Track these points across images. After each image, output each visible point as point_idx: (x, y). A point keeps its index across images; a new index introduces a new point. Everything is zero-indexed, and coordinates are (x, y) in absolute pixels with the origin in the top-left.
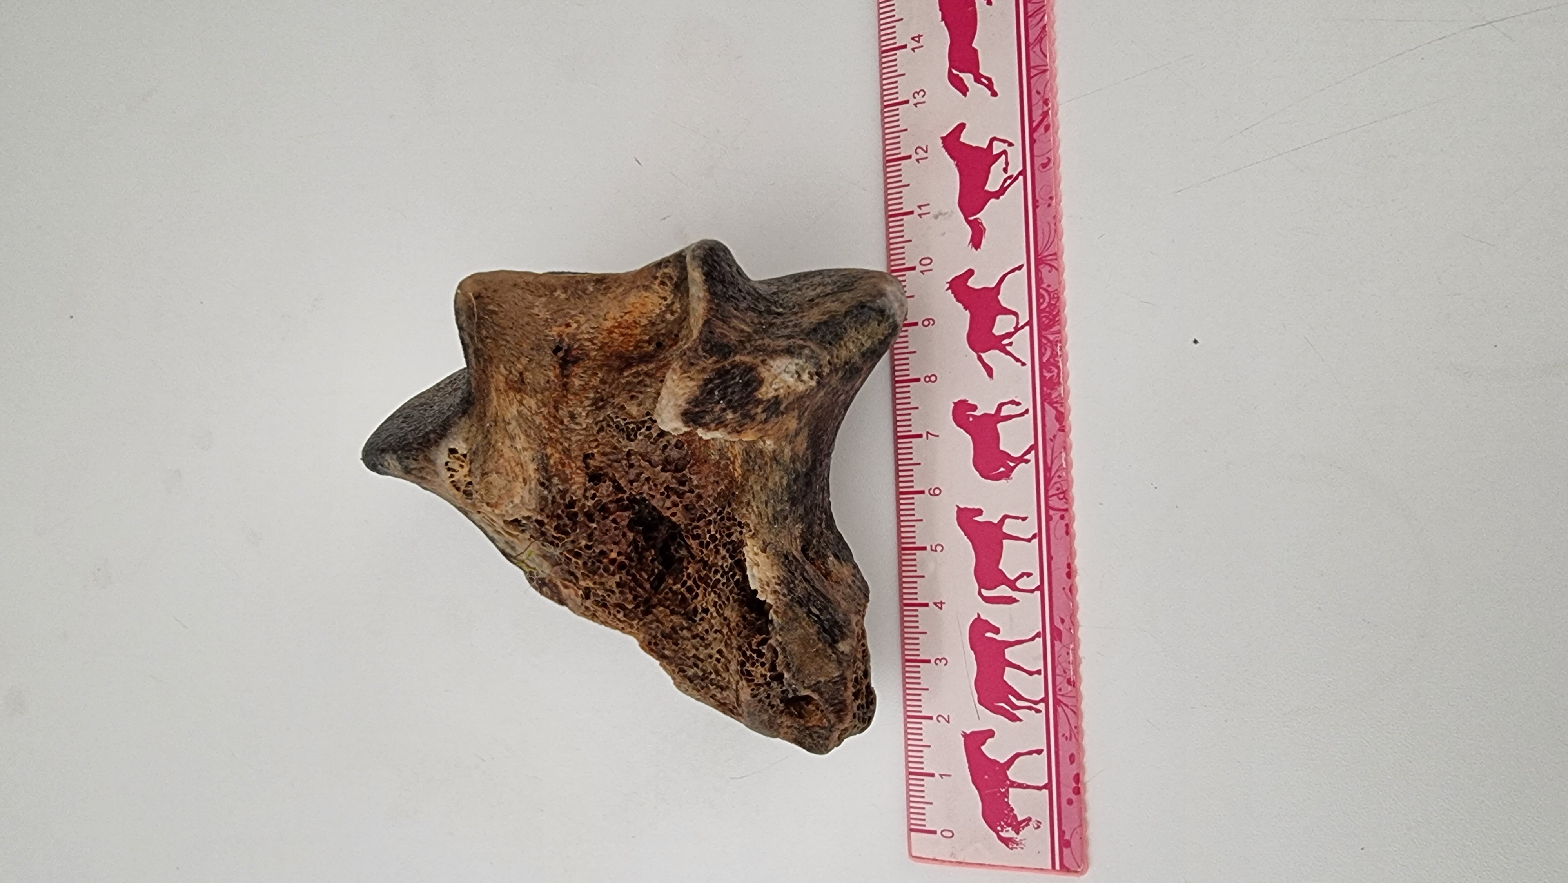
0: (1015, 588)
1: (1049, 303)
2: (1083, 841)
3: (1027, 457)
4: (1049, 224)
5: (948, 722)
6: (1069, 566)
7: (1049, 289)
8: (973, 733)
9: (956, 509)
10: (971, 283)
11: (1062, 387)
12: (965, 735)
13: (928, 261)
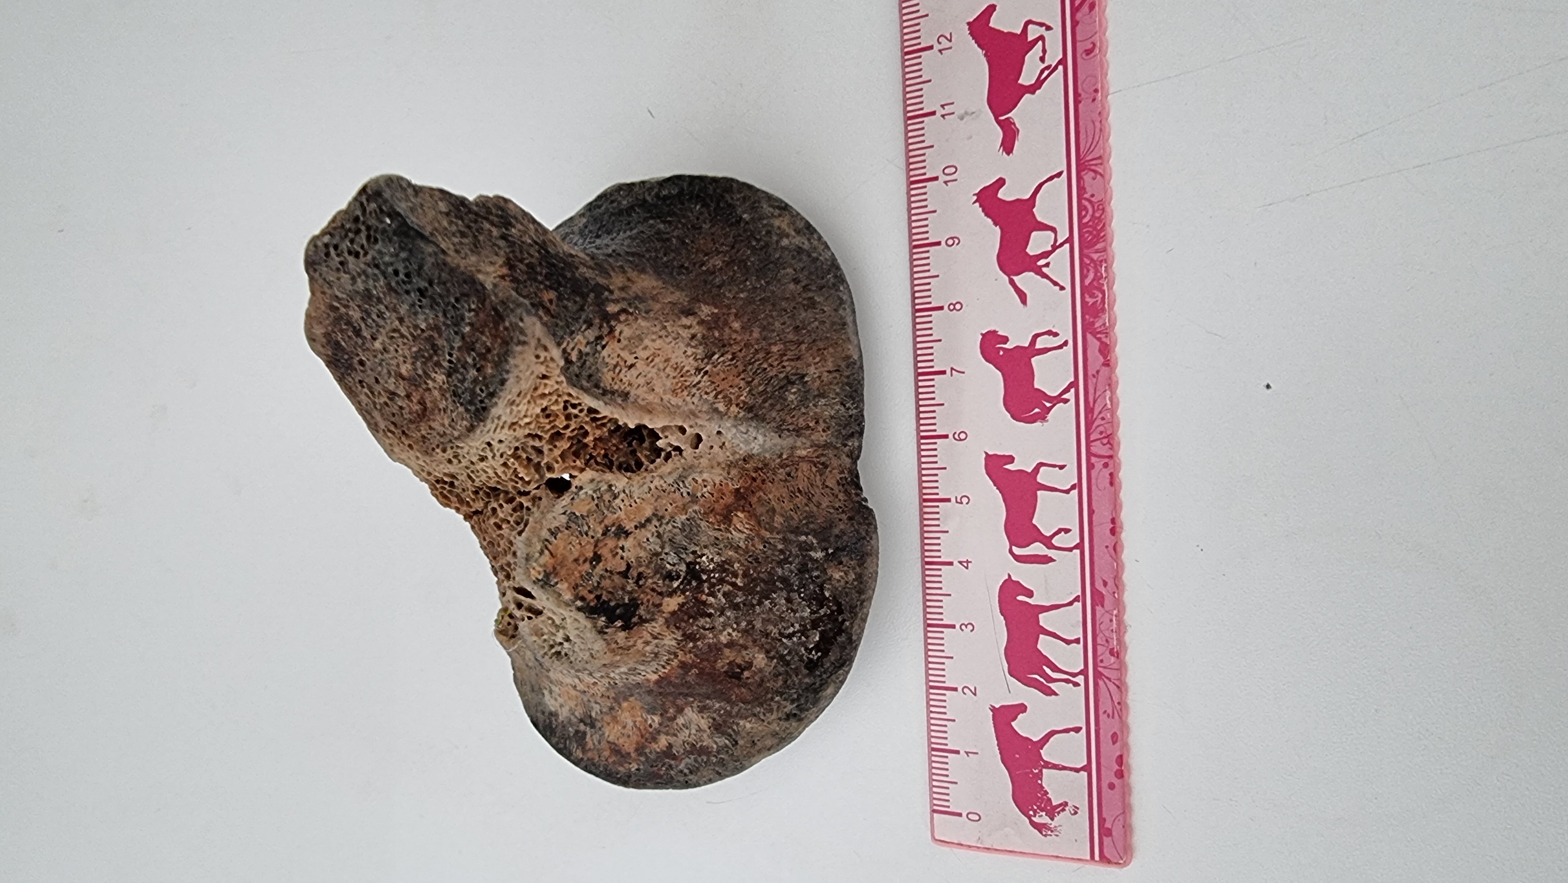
0: (1051, 547)
1: (1093, 215)
2: (1127, 829)
3: (1065, 396)
4: (1093, 122)
5: (975, 694)
6: (1113, 521)
7: (1093, 199)
8: (1002, 707)
9: (984, 455)
10: (1001, 194)
11: (1107, 315)
12: (993, 709)
13: (953, 170)
